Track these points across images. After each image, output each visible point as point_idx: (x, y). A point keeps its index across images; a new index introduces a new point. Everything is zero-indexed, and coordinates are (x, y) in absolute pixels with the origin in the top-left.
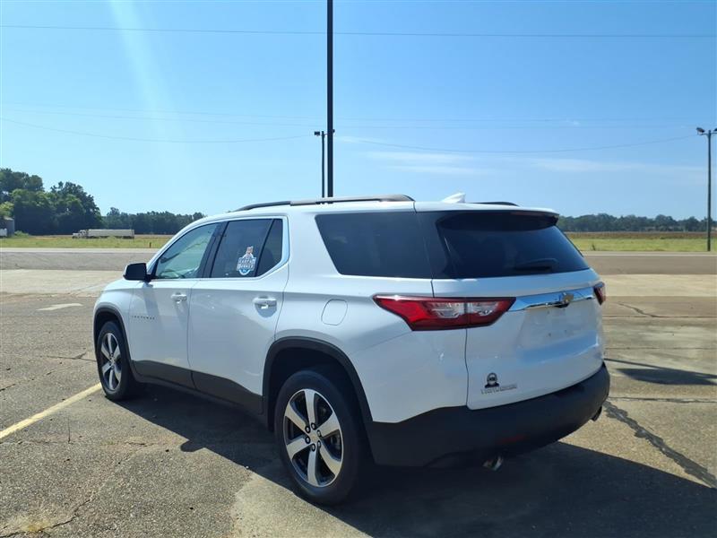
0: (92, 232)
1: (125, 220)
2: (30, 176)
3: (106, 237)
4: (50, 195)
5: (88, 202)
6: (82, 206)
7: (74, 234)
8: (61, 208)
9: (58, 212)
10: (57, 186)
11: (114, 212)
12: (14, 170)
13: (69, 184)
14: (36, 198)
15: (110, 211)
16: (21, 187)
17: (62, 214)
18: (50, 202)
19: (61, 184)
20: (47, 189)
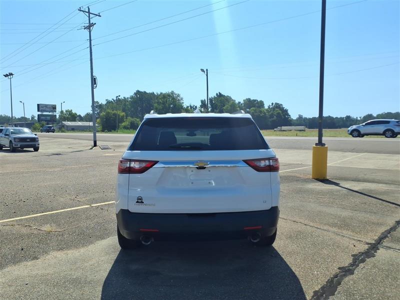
0: (284, 128)
1: (306, 121)
2: (259, 101)
3: (291, 130)
4: (267, 110)
5: (285, 112)
6: (282, 115)
7: (275, 129)
8: (272, 116)
9: (270, 118)
10: (271, 105)
11: (300, 117)
12: (252, 99)
13: (276, 104)
14: (261, 112)
15: (298, 116)
16: (254, 107)
17: (272, 119)
18: (267, 114)
19: (272, 104)
20: (266, 107)
